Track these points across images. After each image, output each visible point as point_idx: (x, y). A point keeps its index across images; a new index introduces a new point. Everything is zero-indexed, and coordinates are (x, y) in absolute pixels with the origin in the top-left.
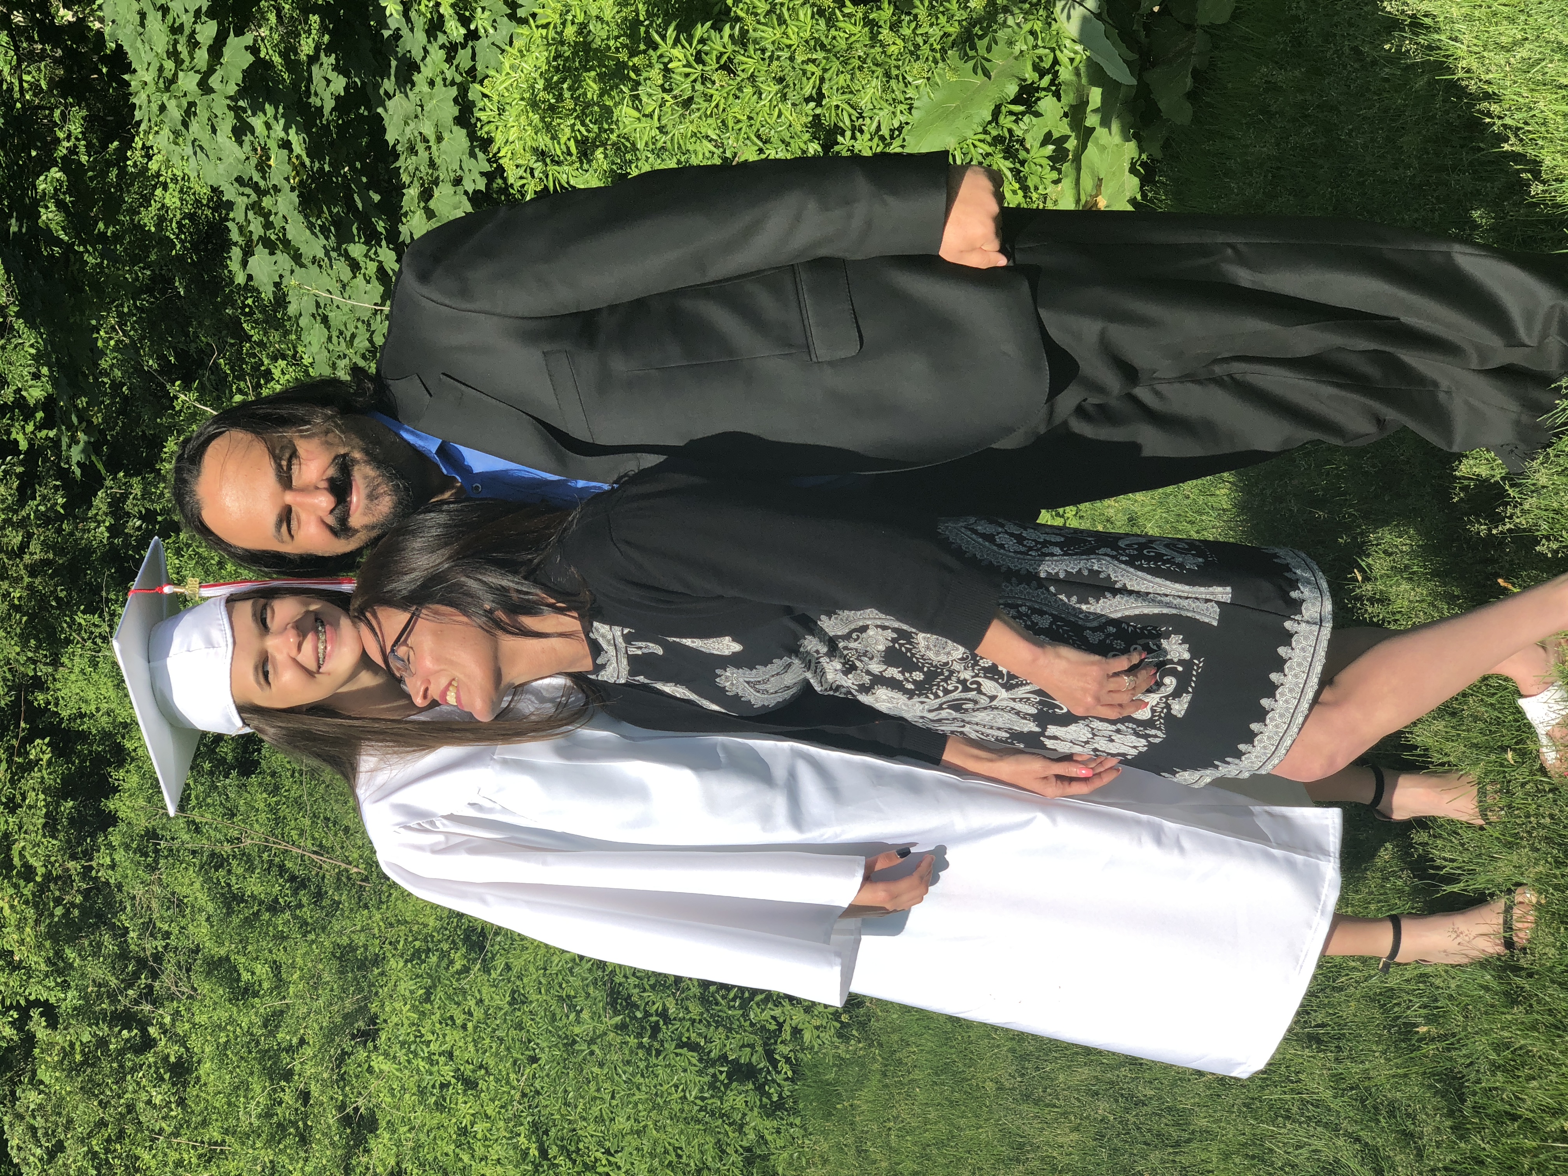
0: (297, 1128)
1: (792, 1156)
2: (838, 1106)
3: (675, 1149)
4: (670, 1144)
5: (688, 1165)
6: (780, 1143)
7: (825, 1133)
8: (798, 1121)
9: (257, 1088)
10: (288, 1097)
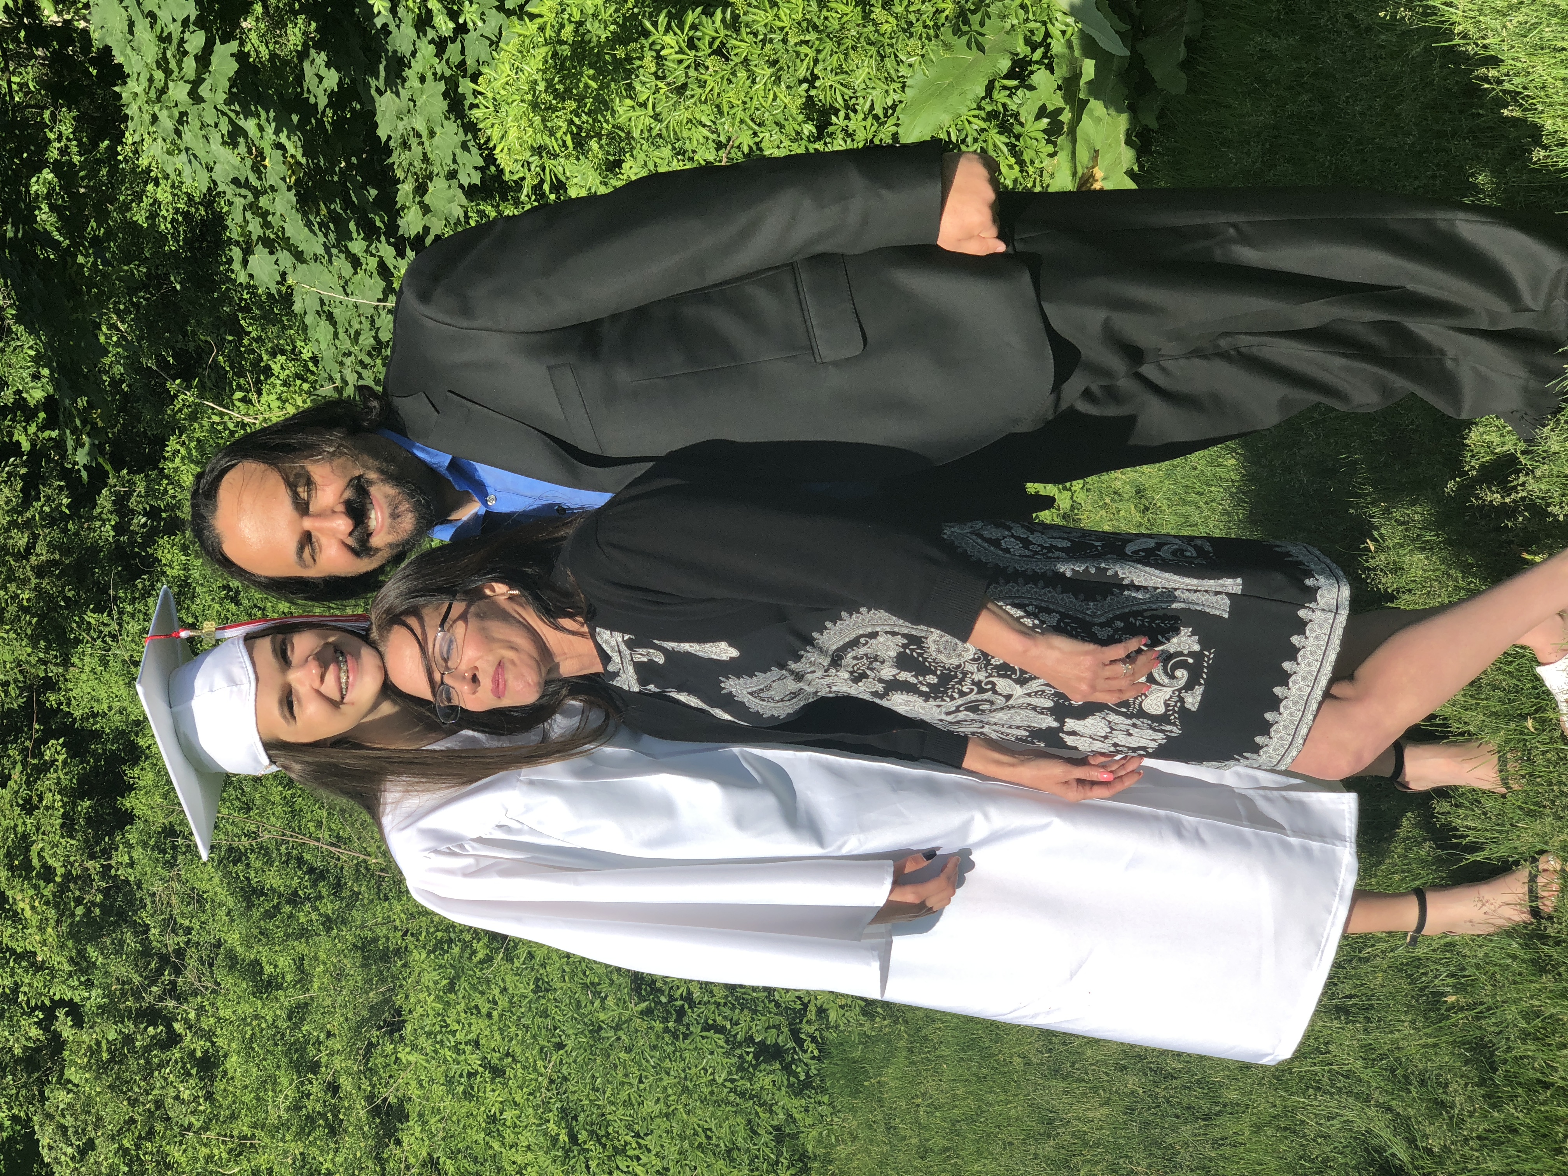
0: (327, 1120)
1: (821, 1133)
2: (866, 1083)
3: (705, 1130)
4: (699, 1125)
5: (717, 1146)
6: (809, 1121)
7: (853, 1110)
8: (826, 1099)
9: (284, 1081)
10: (315, 1089)
